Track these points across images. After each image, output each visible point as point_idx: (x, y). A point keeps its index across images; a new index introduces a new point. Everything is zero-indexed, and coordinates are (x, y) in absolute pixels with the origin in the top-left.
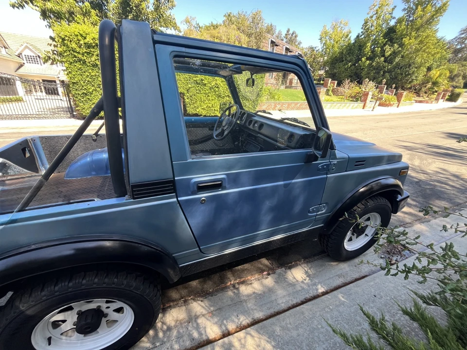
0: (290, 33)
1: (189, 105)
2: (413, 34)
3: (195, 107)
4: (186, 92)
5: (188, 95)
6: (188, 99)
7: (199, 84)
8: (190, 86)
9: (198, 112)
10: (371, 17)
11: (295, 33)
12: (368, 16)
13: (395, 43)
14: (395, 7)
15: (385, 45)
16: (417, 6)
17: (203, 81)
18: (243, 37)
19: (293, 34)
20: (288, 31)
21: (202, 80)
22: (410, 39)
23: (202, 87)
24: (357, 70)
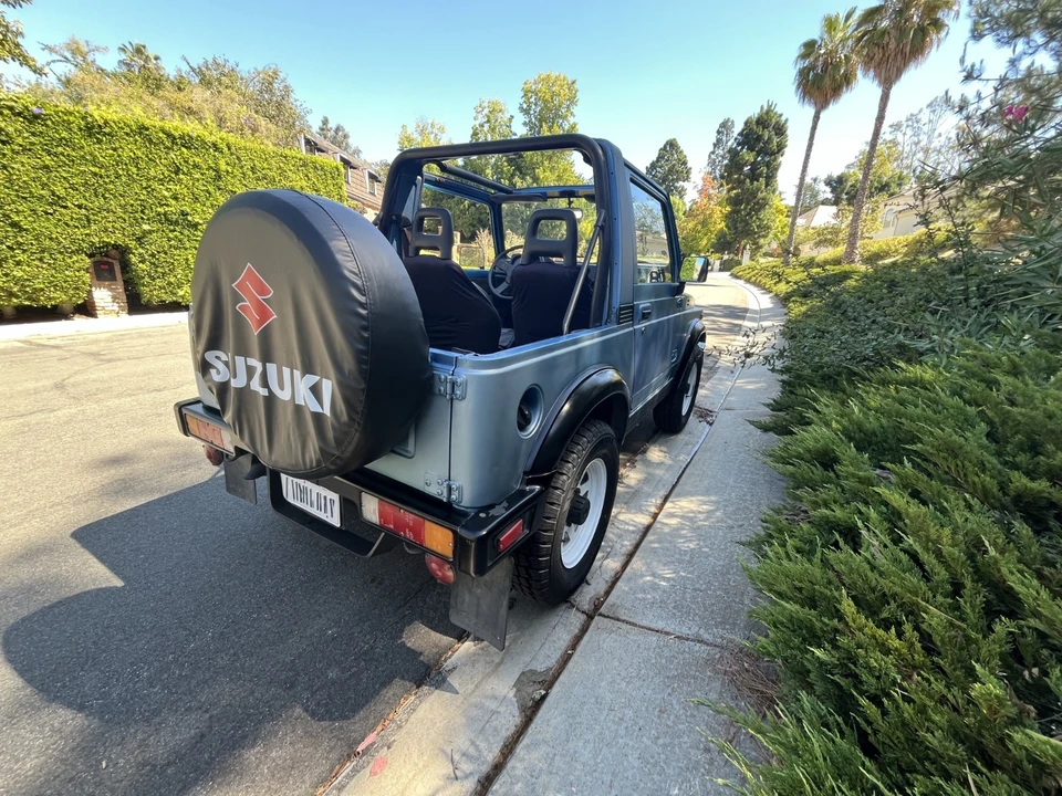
0: (329, 126)
1: (147, 279)
2: (546, 163)
3: (170, 284)
4: (132, 244)
5: (141, 250)
6: (143, 262)
7: (177, 223)
8: (146, 227)
9: (183, 297)
10: (482, 126)
11: (344, 130)
12: (477, 123)
13: (526, 174)
14: (512, 117)
15: (513, 176)
16: (540, 121)
17: (190, 218)
18: (263, 123)
19: (338, 129)
20: (325, 122)
21: (184, 214)
22: (544, 171)
23: (186, 232)
24: (481, 214)
